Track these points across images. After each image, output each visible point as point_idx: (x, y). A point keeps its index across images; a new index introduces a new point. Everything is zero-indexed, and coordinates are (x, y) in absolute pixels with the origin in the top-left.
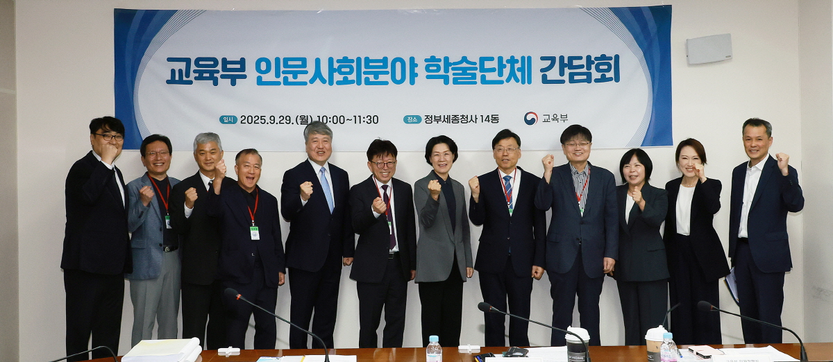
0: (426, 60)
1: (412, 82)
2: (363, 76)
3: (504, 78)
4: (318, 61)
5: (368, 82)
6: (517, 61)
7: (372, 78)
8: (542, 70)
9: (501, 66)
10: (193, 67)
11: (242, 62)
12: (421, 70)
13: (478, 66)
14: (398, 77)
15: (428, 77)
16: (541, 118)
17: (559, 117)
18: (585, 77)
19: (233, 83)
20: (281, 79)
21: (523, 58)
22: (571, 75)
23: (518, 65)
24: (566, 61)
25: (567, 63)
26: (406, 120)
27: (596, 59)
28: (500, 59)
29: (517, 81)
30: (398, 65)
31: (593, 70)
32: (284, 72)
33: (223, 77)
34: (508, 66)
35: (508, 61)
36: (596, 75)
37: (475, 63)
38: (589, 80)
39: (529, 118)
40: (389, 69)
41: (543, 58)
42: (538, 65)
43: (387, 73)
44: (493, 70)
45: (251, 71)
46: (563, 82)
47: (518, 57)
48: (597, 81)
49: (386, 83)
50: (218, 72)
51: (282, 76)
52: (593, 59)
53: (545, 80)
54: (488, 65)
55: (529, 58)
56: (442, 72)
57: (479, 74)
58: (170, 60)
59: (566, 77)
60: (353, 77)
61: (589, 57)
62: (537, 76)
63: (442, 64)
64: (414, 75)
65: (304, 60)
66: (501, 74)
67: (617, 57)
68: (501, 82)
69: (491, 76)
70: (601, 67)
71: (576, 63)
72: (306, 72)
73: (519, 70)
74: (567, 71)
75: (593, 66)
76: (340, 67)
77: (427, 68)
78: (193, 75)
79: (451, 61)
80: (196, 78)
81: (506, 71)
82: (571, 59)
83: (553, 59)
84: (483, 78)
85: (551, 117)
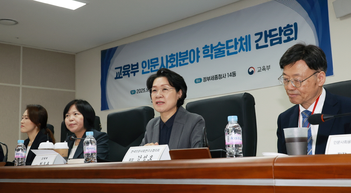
0: (203, 48)
1: (198, 61)
2: (179, 62)
3: (238, 50)
4: (162, 58)
5: (181, 65)
6: (243, 39)
7: (182, 62)
8: (256, 41)
9: (236, 43)
10: (123, 70)
11: (137, 65)
12: (201, 54)
13: (225, 46)
14: (192, 60)
15: (204, 57)
16: (257, 70)
17: (266, 67)
18: (278, 41)
19: (134, 75)
20: (150, 70)
21: (246, 36)
22: (271, 41)
23: (244, 41)
24: (268, 33)
25: (268, 34)
26: (196, 82)
27: (284, 28)
28: (236, 39)
29: (244, 50)
30: (192, 53)
31: (283, 36)
32: (151, 66)
33: (132, 73)
34: (239, 42)
35: (239, 40)
36: (284, 38)
37: (224, 45)
38: (280, 42)
39: (250, 71)
40: (188, 56)
41: (256, 34)
42: (254, 38)
43: (187, 58)
44: (232, 47)
45: (140, 69)
46: (267, 46)
47: (244, 37)
48: (285, 41)
49: (187, 64)
50: (130, 71)
51: (150, 68)
52: (282, 29)
53: (258, 47)
54: (230, 44)
55: (249, 36)
56: (210, 53)
57: (226, 50)
58: (116, 68)
59: (269, 43)
60: (175, 63)
61: (280, 28)
62: (253, 45)
63: (210, 49)
64: (198, 57)
65: (157, 59)
66: (236, 48)
67: (296, 24)
68: (236, 53)
69: (232, 50)
70: (287, 33)
71: (273, 33)
72: (158, 65)
73: (245, 44)
74: (269, 39)
75: (283, 33)
76: (170, 59)
77: (204, 53)
78: (122, 74)
79: (214, 46)
80: (124, 75)
81: (239, 46)
82: (271, 31)
83: (261, 34)
84: (228, 51)
85: (262, 68)
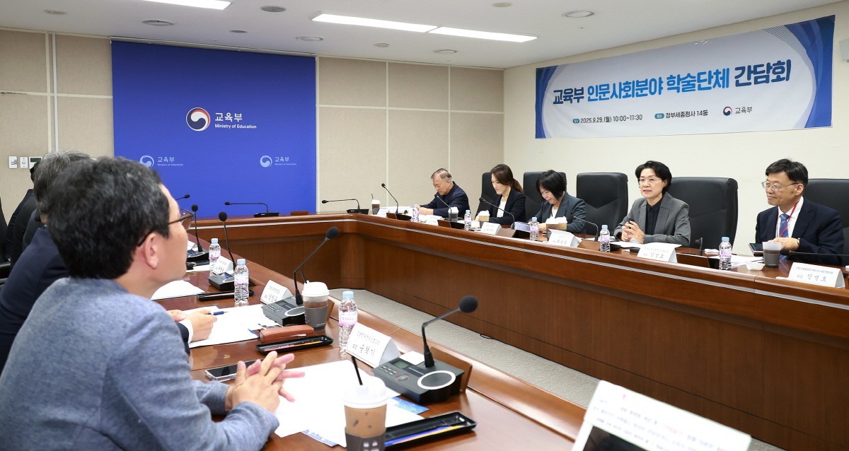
0: (668, 78)
1: (660, 93)
2: (635, 92)
3: (712, 85)
4: (614, 85)
5: (638, 95)
6: (720, 73)
7: (639, 92)
8: (736, 77)
9: (710, 77)
10: (563, 95)
11: (582, 89)
12: (665, 85)
13: (696, 79)
14: (653, 91)
15: (669, 89)
16: (734, 111)
17: (746, 109)
18: (764, 79)
19: (578, 102)
20: (598, 97)
21: (724, 70)
22: (756, 79)
23: (720, 76)
24: (752, 69)
25: (752, 71)
26: (656, 117)
27: (774, 65)
28: (710, 72)
29: (720, 86)
30: (653, 83)
31: (771, 74)
32: (600, 93)
33: (575, 98)
34: (715, 76)
35: (714, 74)
36: (773, 76)
37: (695, 77)
38: (767, 81)
39: (726, 111)
40: (648, 86)
41: (737, 69)
42: (733, 73)
43: (647, 89)
44: (705, 80)
45: (586, 95)
46: (750, 84)
47: (721, 70)
48: (773, 81)
49: (646, 95)
50: (572, 96)
51: (599, 95)
52: (771, 65)
53: (738, 84)
54: (702, 77)
55: (728, 69)
56: (676, 85)
57: (697, 84)
58: (555, 91)
59: (752, 81)
60: (630, 93)
61: (768, 64)
62: (732, 81)
63: (676, 80)
64: (661, 88)
65: (608, 85)
66: (710, 83)
67: (789, 62)
68: (710, 88)
69: (704, 85)
70: (777, 71)
71: (759, 69)
72: (609, 92)
73: (721, 78)
74: (753, 76)
75: (771, 71)
76: (625, 87)
77: (668, 84)
78: (563, 98)
79: (681, 77)
80: (565, 100)
81: (713, 81)
82: (756, 67)
83: (743, 69)
84: (699, 85)
85: (741, 109)
